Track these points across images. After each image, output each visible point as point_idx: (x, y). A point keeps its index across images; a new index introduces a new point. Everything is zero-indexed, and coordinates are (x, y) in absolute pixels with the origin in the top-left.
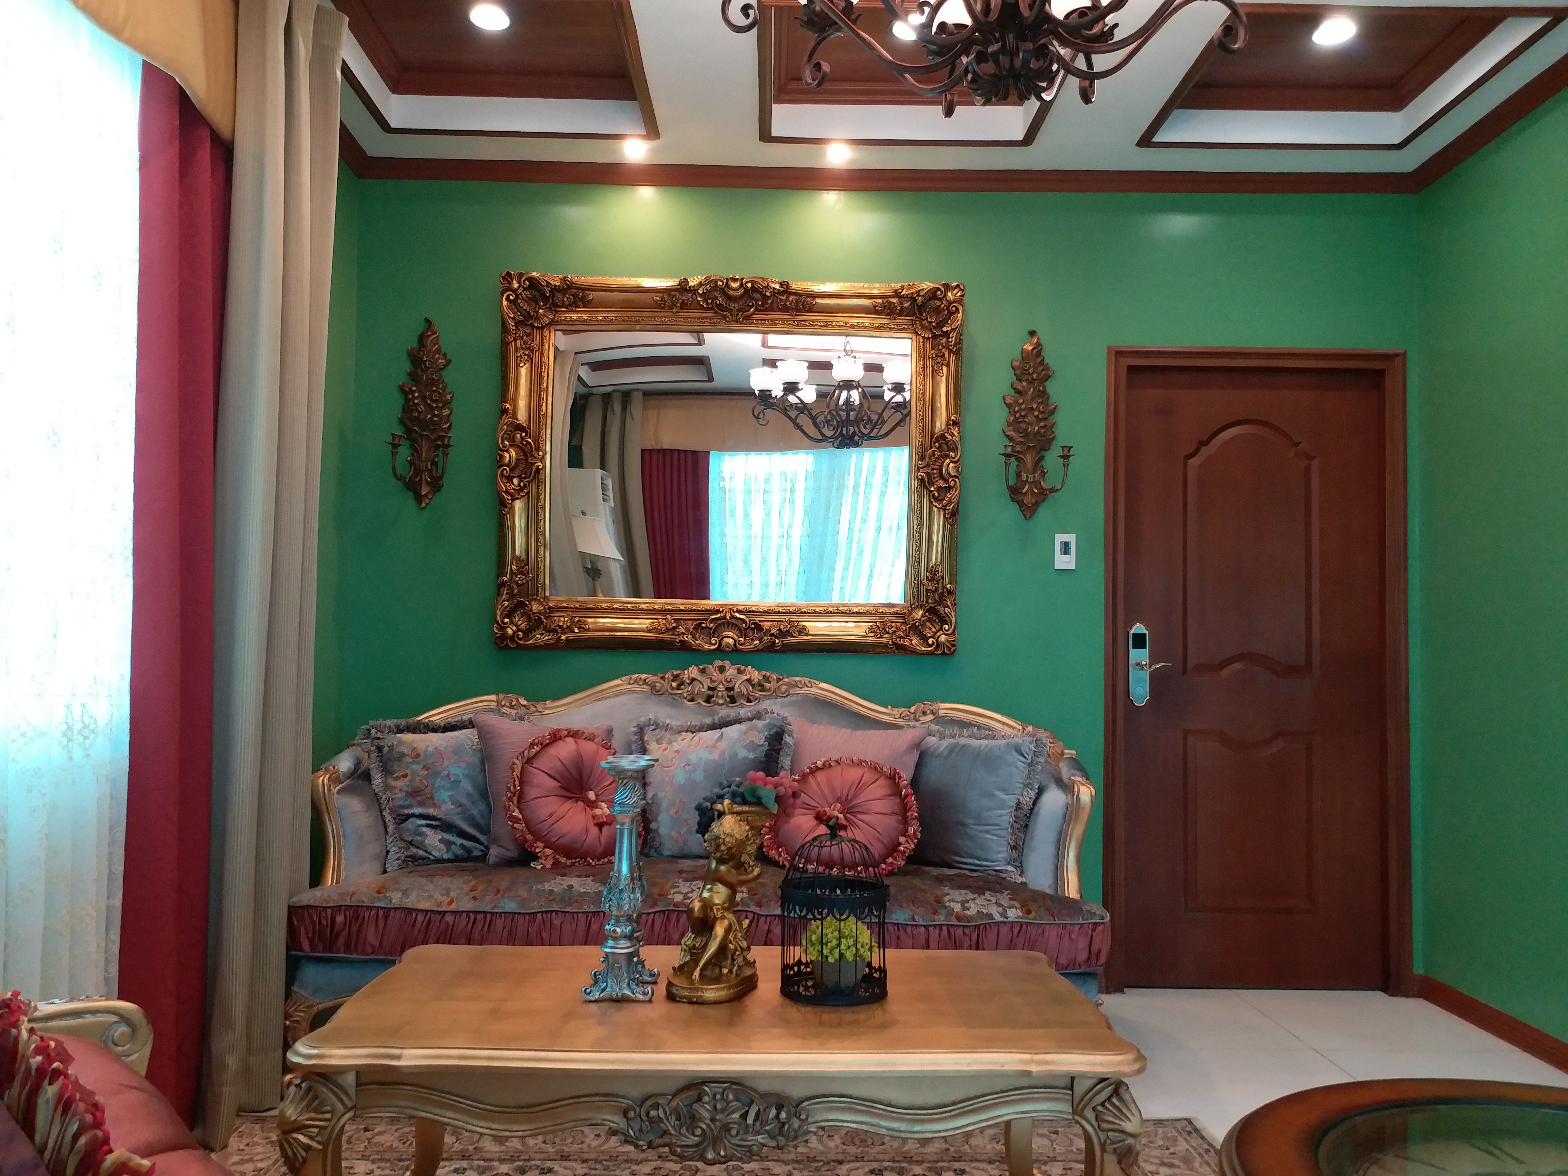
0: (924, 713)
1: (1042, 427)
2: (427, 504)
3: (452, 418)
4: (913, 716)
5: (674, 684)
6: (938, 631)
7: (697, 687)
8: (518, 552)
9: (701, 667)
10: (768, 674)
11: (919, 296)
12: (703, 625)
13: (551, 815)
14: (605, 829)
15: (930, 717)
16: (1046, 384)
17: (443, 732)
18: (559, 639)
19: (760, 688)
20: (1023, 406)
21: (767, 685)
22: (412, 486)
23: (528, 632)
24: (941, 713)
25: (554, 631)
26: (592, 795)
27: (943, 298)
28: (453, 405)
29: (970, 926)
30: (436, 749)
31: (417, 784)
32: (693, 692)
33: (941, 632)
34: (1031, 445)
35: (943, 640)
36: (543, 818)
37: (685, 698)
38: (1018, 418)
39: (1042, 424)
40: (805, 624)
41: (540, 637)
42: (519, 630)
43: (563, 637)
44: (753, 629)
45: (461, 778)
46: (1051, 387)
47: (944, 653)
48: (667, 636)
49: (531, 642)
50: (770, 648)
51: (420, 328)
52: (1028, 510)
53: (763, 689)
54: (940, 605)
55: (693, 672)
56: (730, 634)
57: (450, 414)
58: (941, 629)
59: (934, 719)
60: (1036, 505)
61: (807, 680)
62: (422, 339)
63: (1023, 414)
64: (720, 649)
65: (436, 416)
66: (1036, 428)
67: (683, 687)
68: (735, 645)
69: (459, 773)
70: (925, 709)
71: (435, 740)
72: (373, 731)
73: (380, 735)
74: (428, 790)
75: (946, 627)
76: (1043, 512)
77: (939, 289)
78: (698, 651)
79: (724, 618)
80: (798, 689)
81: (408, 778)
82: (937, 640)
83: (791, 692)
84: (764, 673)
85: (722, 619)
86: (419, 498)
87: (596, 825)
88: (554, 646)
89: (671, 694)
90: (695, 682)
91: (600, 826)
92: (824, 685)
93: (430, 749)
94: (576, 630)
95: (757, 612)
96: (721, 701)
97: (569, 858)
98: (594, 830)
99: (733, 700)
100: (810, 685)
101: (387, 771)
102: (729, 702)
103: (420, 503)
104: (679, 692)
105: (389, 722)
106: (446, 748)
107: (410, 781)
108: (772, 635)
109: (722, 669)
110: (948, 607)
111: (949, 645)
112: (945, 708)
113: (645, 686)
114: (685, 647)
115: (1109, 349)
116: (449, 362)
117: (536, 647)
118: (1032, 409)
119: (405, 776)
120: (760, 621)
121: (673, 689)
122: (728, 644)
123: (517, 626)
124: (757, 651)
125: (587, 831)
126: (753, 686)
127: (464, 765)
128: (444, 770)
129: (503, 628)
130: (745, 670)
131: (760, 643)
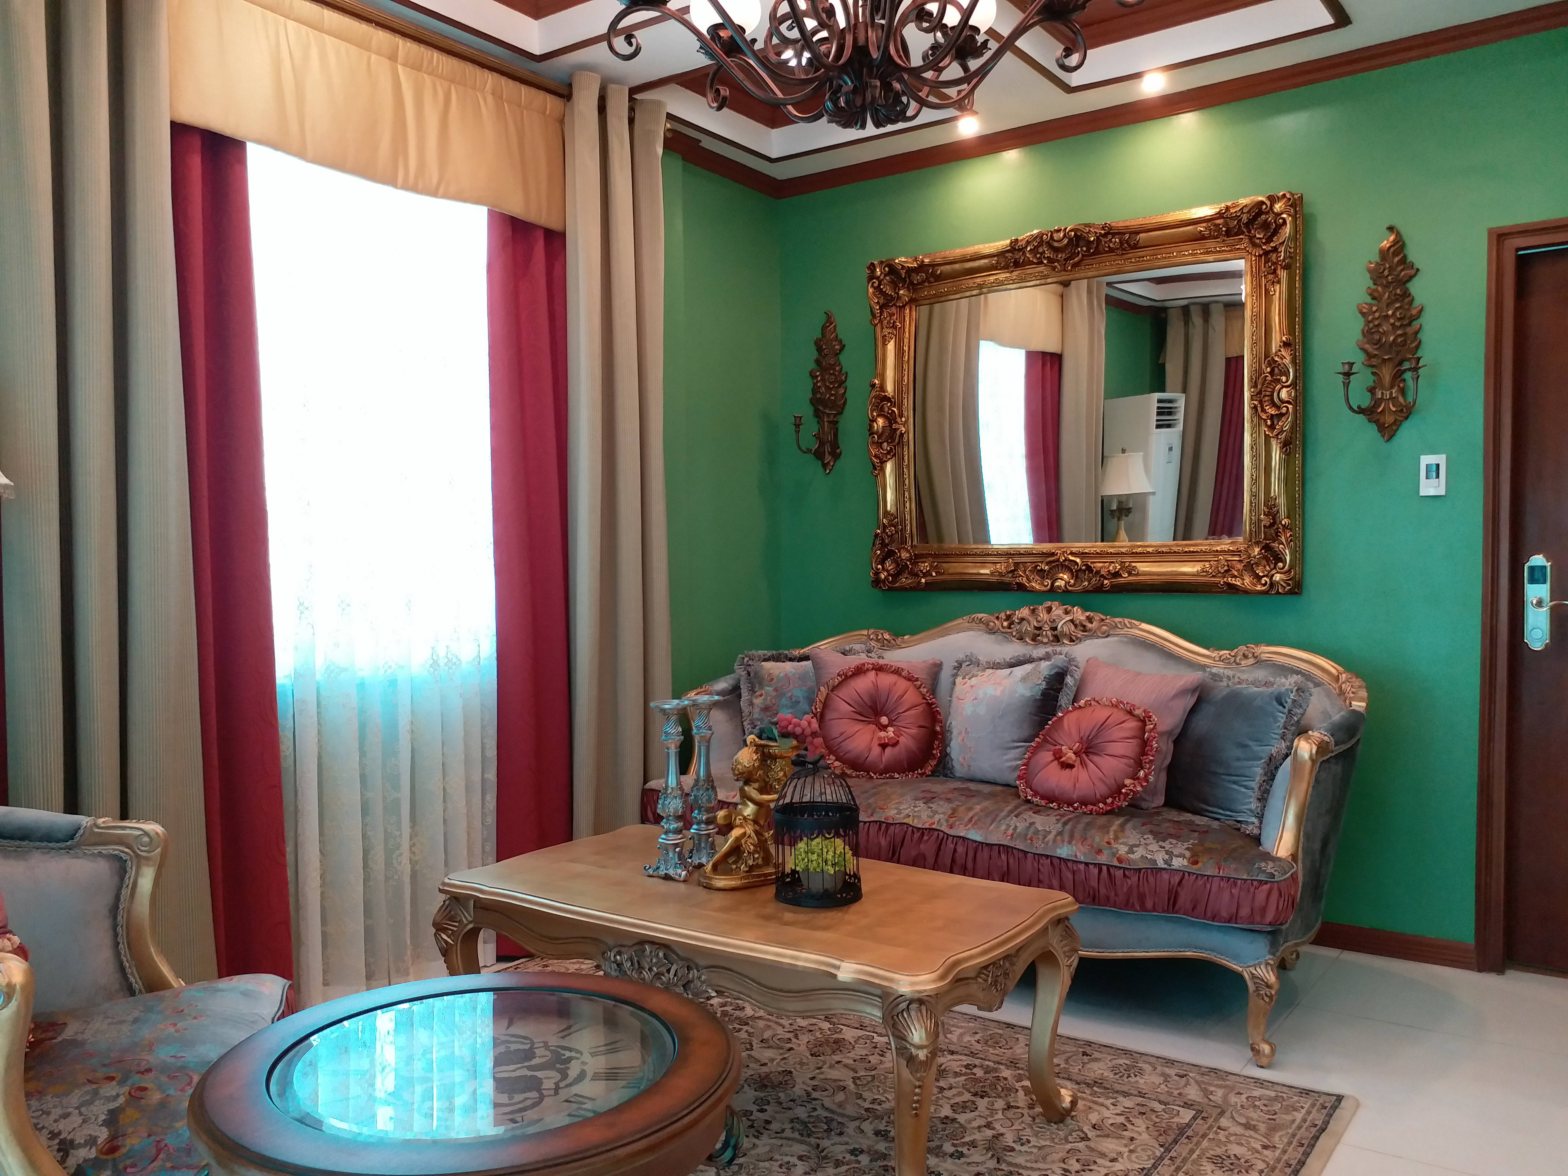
0: (1245, 657)
1: (1400, 335)
2: (830, 470)
3: (847, 395)
4: (1233, 659)
5: (1005, 624)
6: (1272, 570)
7: (1025, 626)
8: (889, 508)
9: (1032, 607)
10: (1092, 614)
11: (1242, 213)
12: (1038, 568)
13: (842, 734)
14: (888, 750)
15: (1251, 661)
16: (1409, 285)
17: (798, 661)
18: (920, 582)
19: (1082, 628)
20: (1377, 315)
21: (1089, 625)
22: (819, 455)
23: (896, 576)
24: (1264, 657)
25: (917, 575)
26: (884, 720)
27: (1269, 211)
28: (847, 383)
29: (1131, 869)
30: (786, 675)
31: (768, 702)
32: (1021, 631)
33: (1274, 571)
34: (1386, 357)
35: (1278, 579)
36: (834, 736)
37: (1014, 636)
38: (1372, 329)
39: (1399, 332)
40: (1133, 564)
41: (904, 580)
42: (889, 575)
43: (923, 580)
44: (1085, 571)
45: (801, 699)
46: (1416, 288)
47: (1278, 593)
48: (1007, 579)
49: (897, 585)
50: (1099, 589)
51: (823, 319)
52: (1388, 431)
53: (1084, 629)
54: (1274, 542)
55: (1025, 612)
56: (1065, 577)
57: (845, 392)
58: (1275, 568)
59: (1256, 663)
60: (1397, 424)
61: (1126, 621)
62: (824, 328)
63: (1376, 323)
64: (1053, 590)
65: (832, 395)
66: (1392, 338)
67: (1012, 626)
68: (1065, 586)
69: (800, 695)
70: (1246, 653)
71: (788, 668)
72: (746, 659)
73: (750, 663)
74: (775, 707)
75: (1280, 565)
76: (1407, 432)
77: (1263, 203)
78: (1033, 591)
79: (1058, 560)
80: (1118, 630)
81: (763, 697)
82: (1271, 579)
83: (1111, 632)
84: (1088, 614)
85: (1056, 561)
86: (825, 466)
87: (880, 745)
88: (916, 588)
89: (1003, 633)
90: (1025, 622)
91: (884, 746)
92: (1144, 626)
93: (781, 675)
94: (934, 574)
95: (1089, 554)
96: (1045, 640)
97: (856, 770)
98: (877, 750)
99: (1057, 639)
100: (1129, 626)
101: (752, 691)
102: (1052, 641)
103: (825, 470)
104: (1009, 630)
105: (761, 652)
106: (794, 674)
107: (763, 700)
108: (1102, 576)
109: (1049, 610)
110: (1283, 544)
111: (1284, 585)
112: (1265, 651)
113: (981, 625)
114: (1021, 587)
115: (1491, 232)
116: (843, 347)
117: (903, 589)
118: (1387, 317)
119: (761, 695)
120: (1092, 563)
121: (1003, 627)
122: (1059, 587)
123: (888, 571)
124: (1085, 591)
125: (870, 750)
126: (1076, 626)
127: (805, 689)
128: (789, 692)
129: (877, 573)
130: (1070, 610)
131: (1089, 584)
